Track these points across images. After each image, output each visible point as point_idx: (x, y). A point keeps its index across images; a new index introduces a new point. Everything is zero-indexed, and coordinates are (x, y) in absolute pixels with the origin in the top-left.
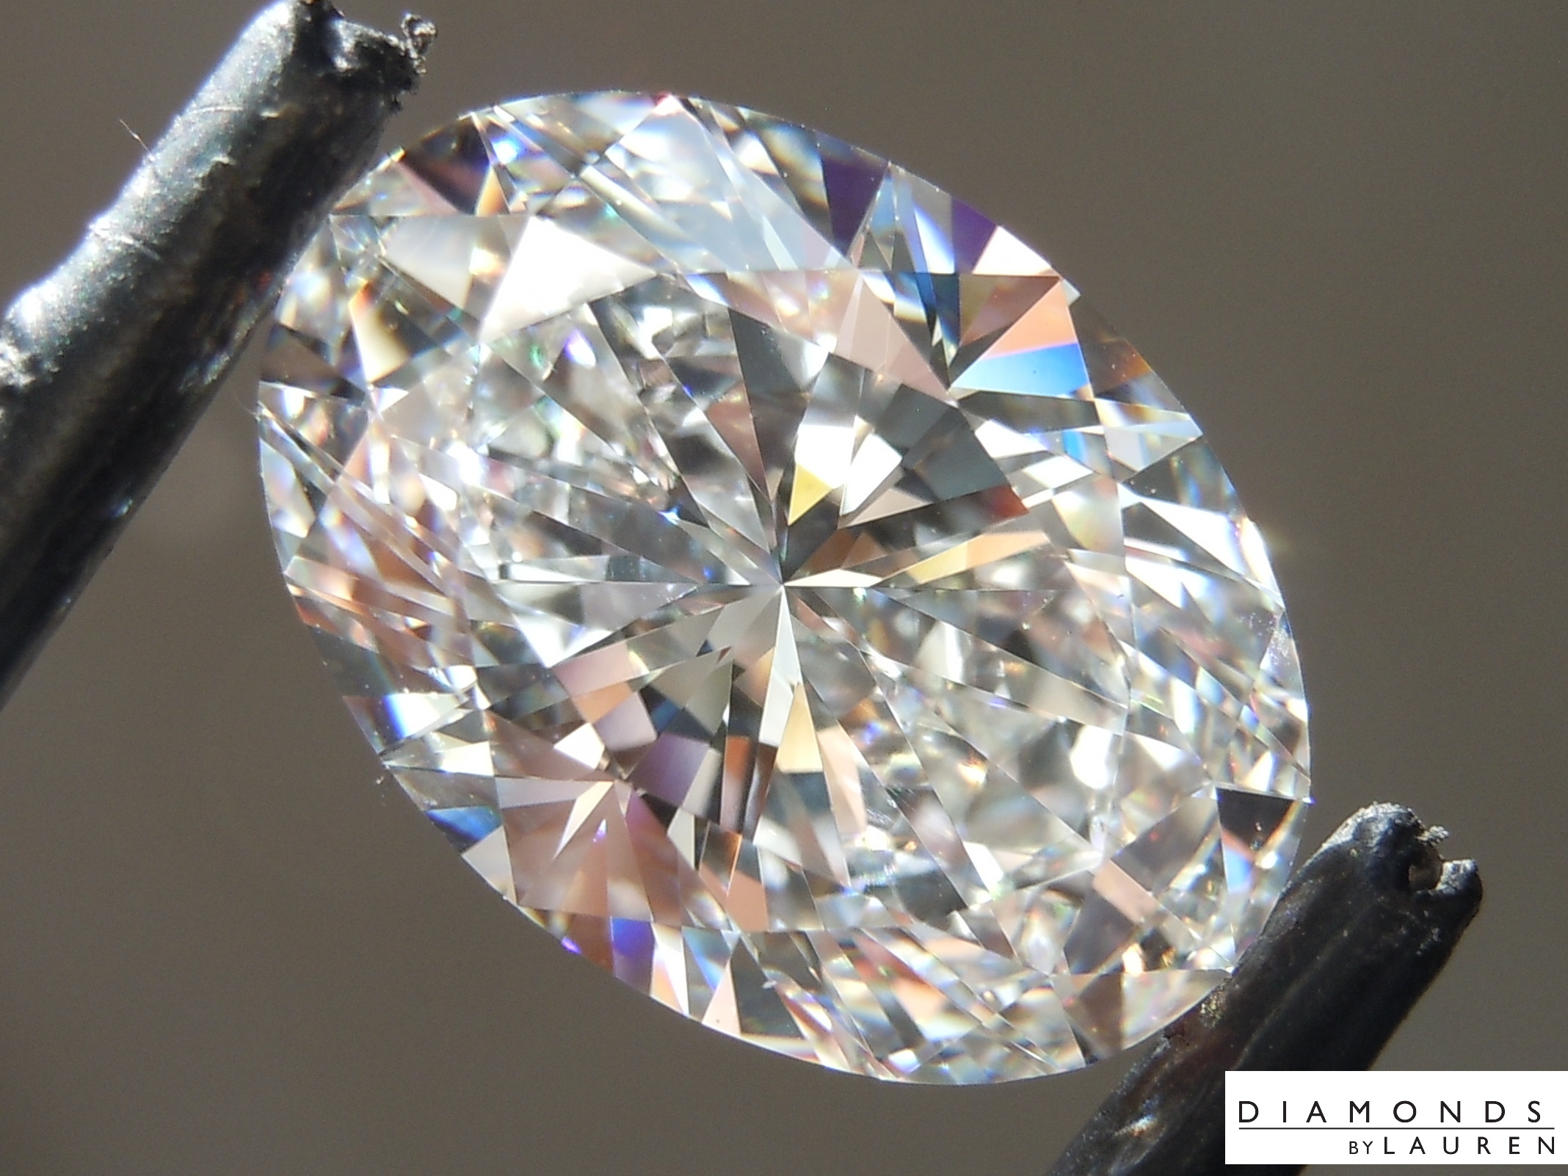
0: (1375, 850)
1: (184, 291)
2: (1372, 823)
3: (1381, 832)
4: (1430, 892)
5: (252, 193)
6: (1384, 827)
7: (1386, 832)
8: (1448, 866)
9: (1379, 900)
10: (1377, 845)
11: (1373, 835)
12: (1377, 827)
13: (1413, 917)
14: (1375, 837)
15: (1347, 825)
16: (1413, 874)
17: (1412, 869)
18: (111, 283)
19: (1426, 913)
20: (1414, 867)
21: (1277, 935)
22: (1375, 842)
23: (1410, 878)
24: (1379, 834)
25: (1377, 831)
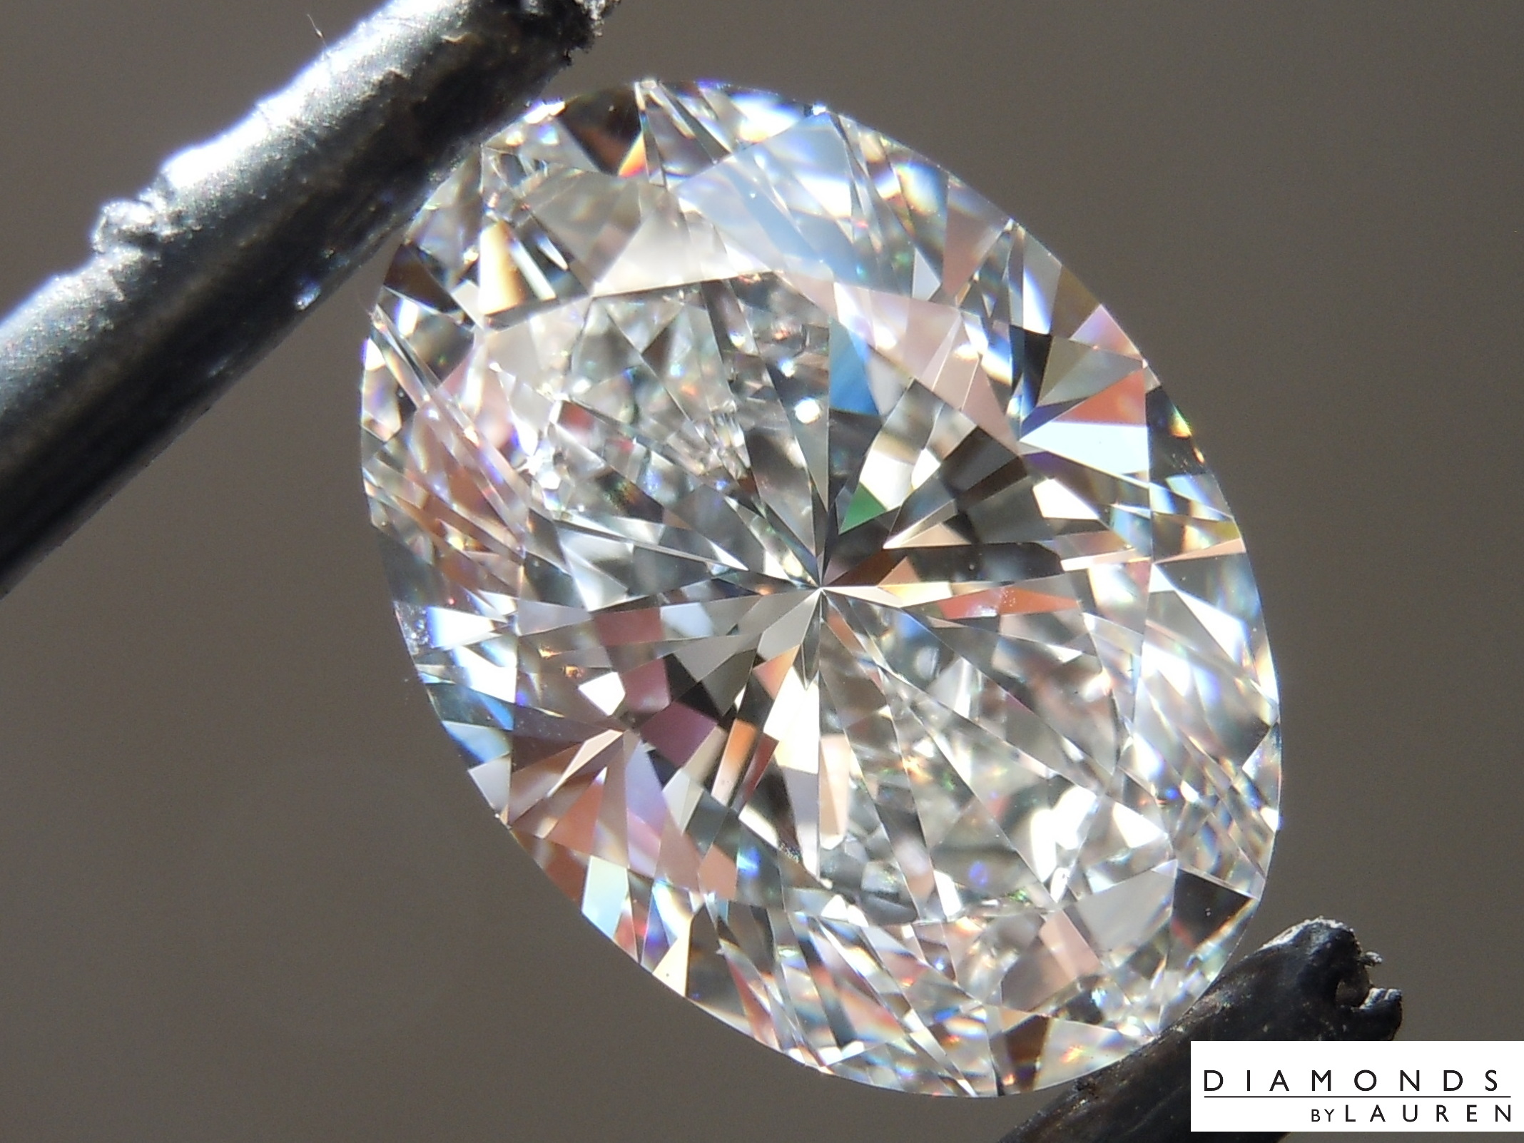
0: (1311, 958)
1: (333, 184)
2: (1314, 934)
3: (1320, 943)
4: (1352, 1008)
5: (417, 107)
6: (1324, 939)
7: (1325, 944)
8: (1375, 992)
9: (1304, 1005)
10: (1314, 954)
11: (1312, 945)
12: (1318, 939)
13: (1332, 1028)
14: (1314, 946)
15: (1290, 932)
16: (1342, 989)
17: (1341, 984)
18: (267, 160)
19: (1345, 1027)
20: (1344, 983)
21: (1202, 1016)
22: (1313, 950)
23: (1337, 993)
24: (1317, 945)
25: (1317, 942)
